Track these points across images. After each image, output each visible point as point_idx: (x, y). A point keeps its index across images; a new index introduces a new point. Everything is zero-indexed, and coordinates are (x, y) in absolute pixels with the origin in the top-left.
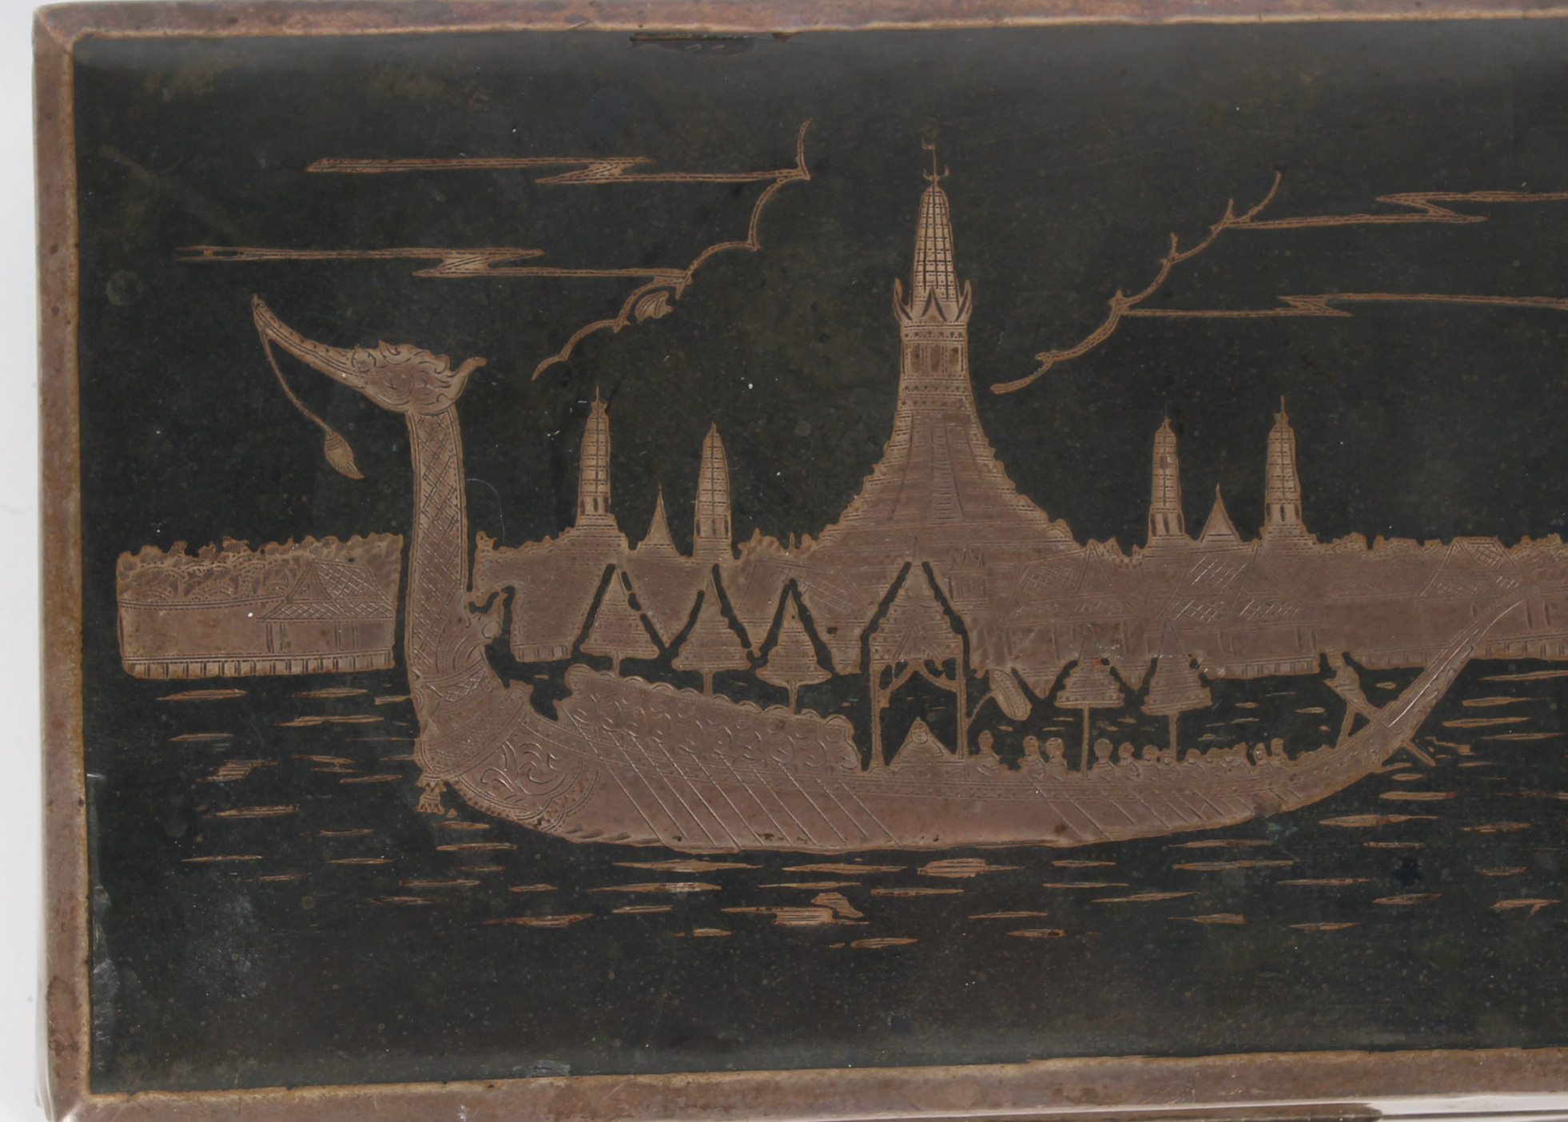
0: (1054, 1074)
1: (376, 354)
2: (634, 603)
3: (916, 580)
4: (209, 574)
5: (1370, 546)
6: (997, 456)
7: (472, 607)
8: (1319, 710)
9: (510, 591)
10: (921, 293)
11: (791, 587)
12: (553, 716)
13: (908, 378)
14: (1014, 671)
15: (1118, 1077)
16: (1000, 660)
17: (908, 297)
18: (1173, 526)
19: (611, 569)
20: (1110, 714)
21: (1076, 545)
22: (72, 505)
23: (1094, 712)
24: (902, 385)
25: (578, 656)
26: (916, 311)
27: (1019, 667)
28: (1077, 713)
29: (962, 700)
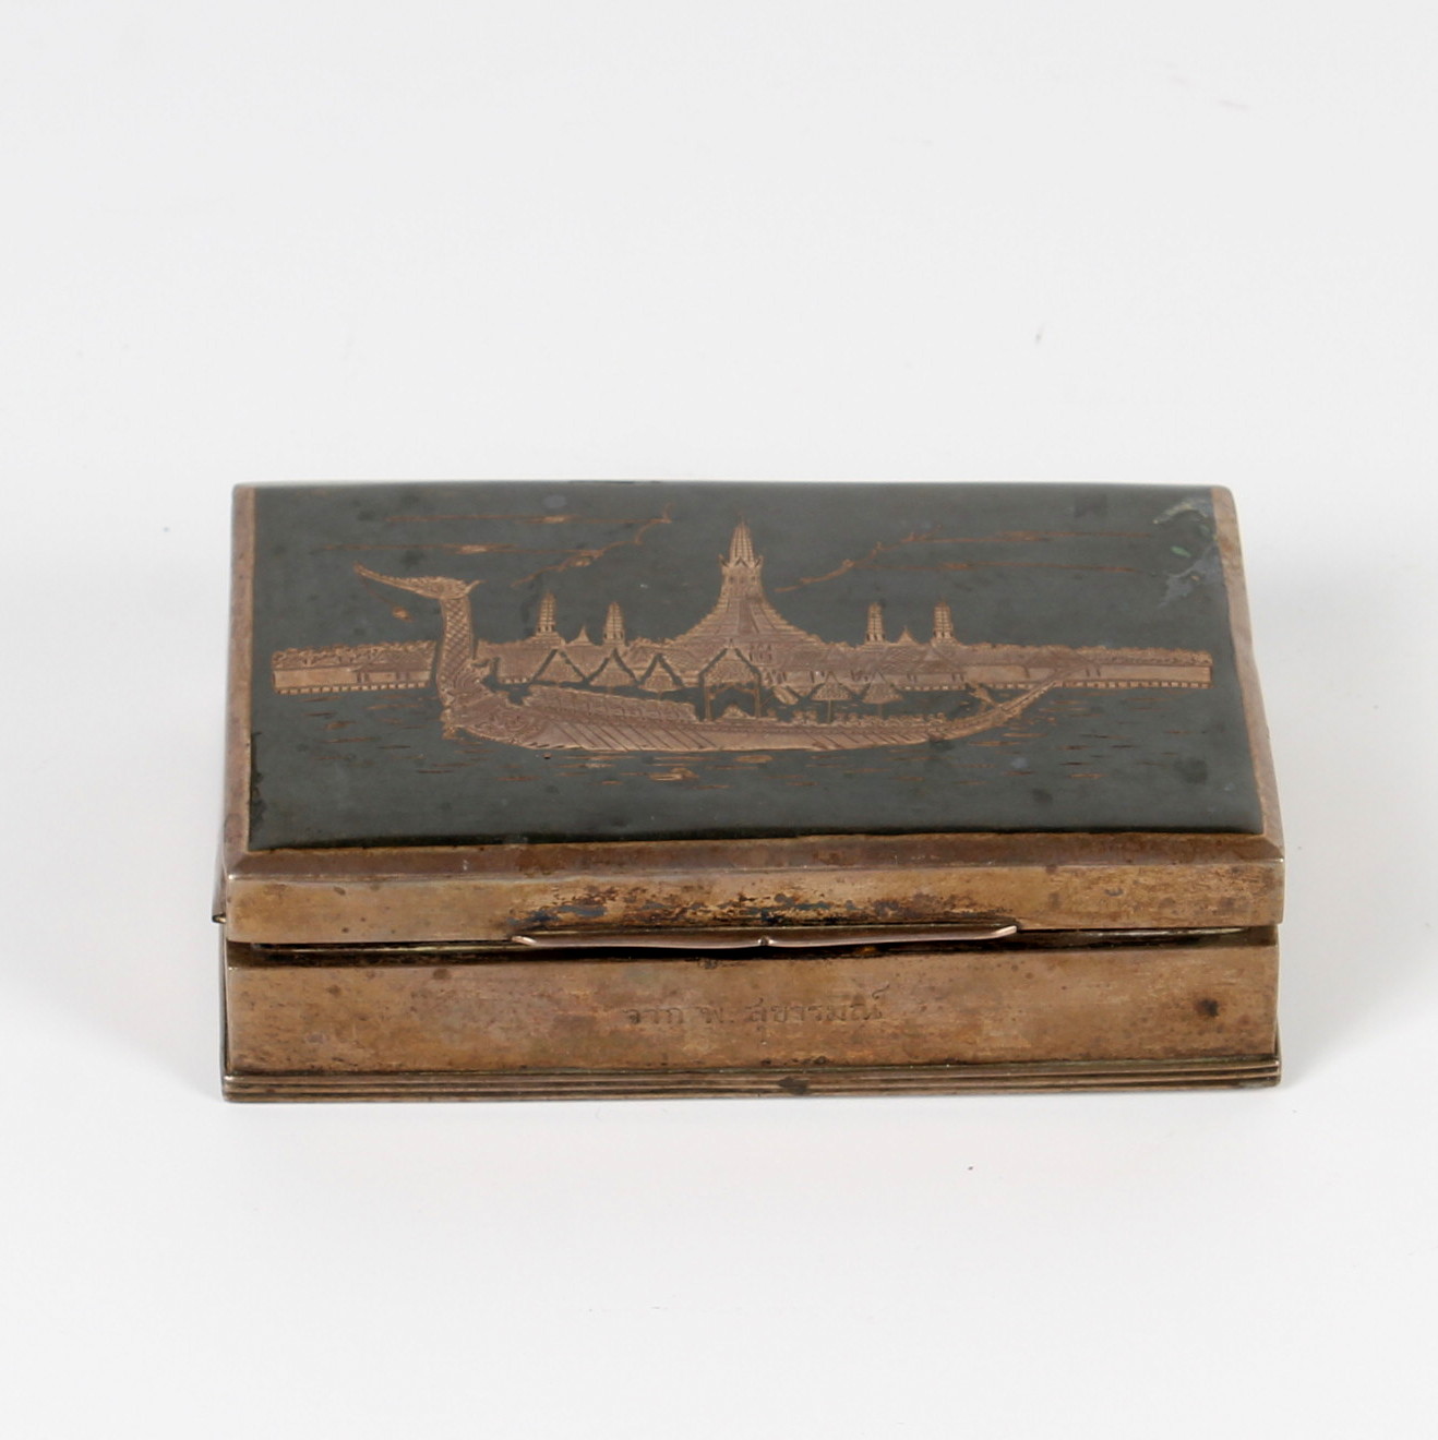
0: (813, 844)
1: (424, 580)
2: (568, 662)
3: (731, 655)
4: (325, 656)
5: (994, 646)
6: (777, 613)
7: (475, 665)
8: (966, 703)
9: (497, 660)
10: (734, 559)
11: (659, 658)
12: (521, 703)
13: (726, 587)
14: (788, 688)
15: (850, 846)
16: (780, 682)
17: (727, 559)
18: (879, 637)
19: (555, 651)
20: (843, 703)
21: (823, 644)
22: (248, 641)
23: (832, 702)
24: (723, 588)
25: (534, 681)
26: (731, 565)
27: (791, 685)
28: (825, 703)
29: (758, 698)
